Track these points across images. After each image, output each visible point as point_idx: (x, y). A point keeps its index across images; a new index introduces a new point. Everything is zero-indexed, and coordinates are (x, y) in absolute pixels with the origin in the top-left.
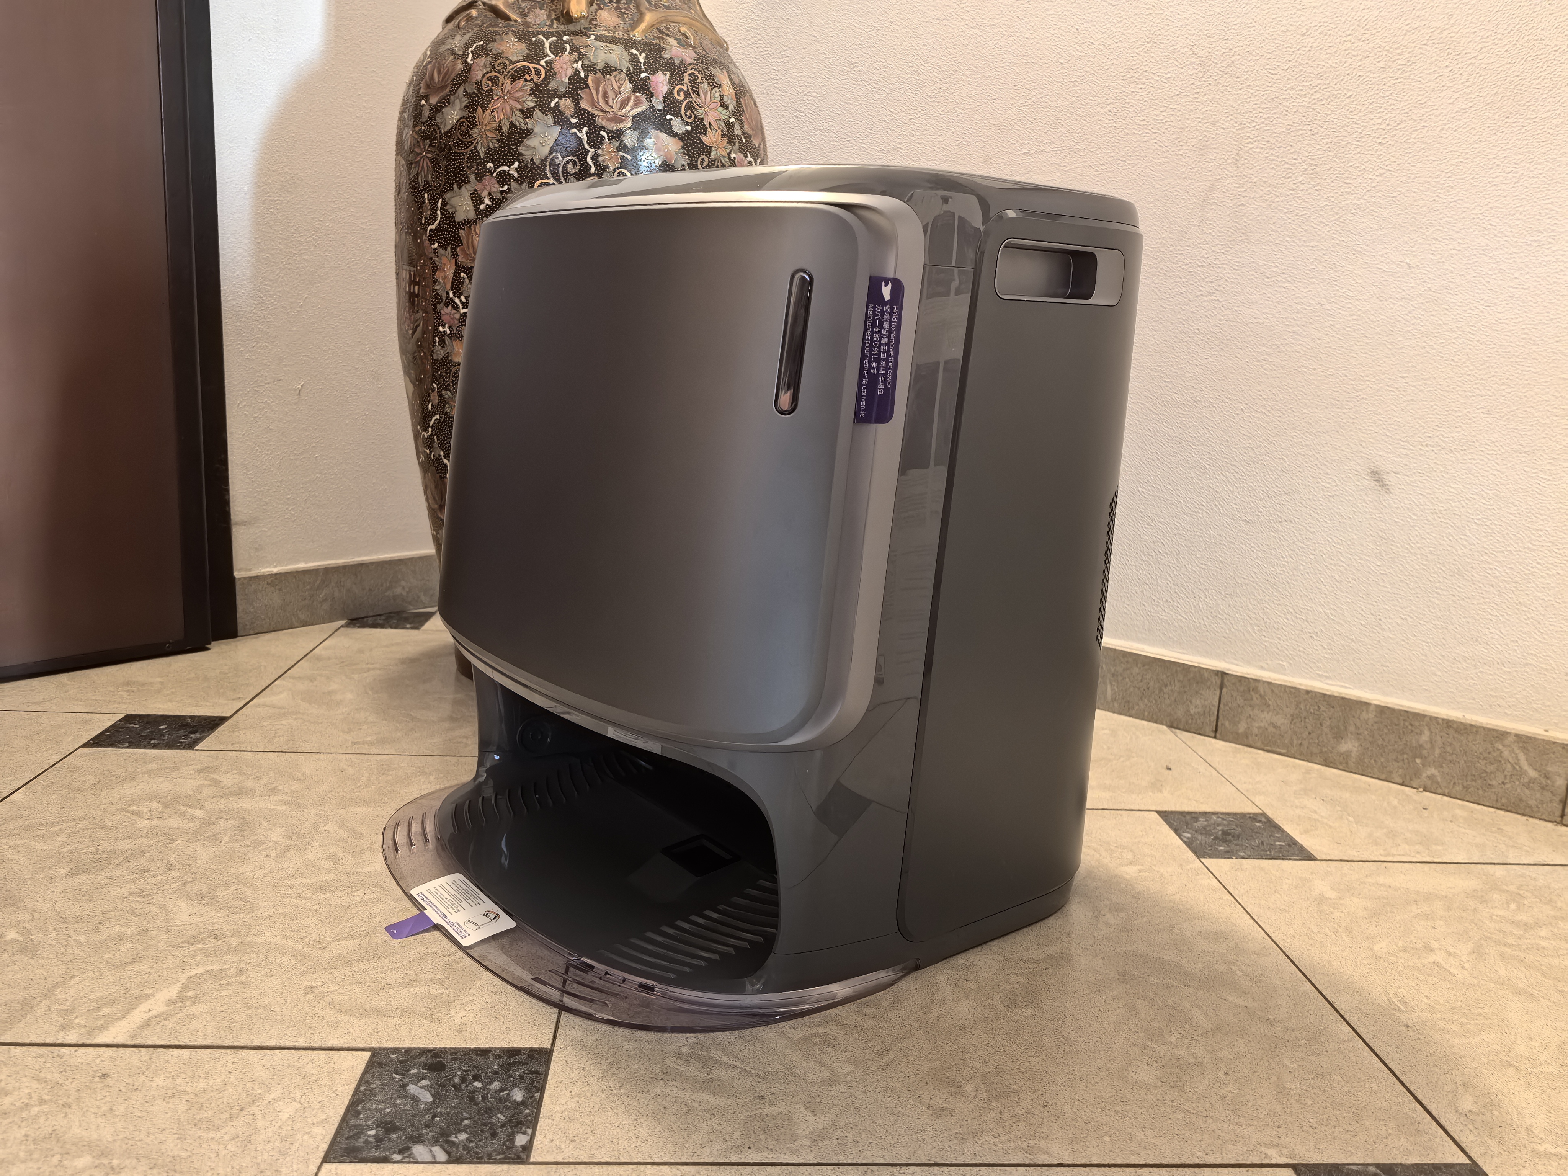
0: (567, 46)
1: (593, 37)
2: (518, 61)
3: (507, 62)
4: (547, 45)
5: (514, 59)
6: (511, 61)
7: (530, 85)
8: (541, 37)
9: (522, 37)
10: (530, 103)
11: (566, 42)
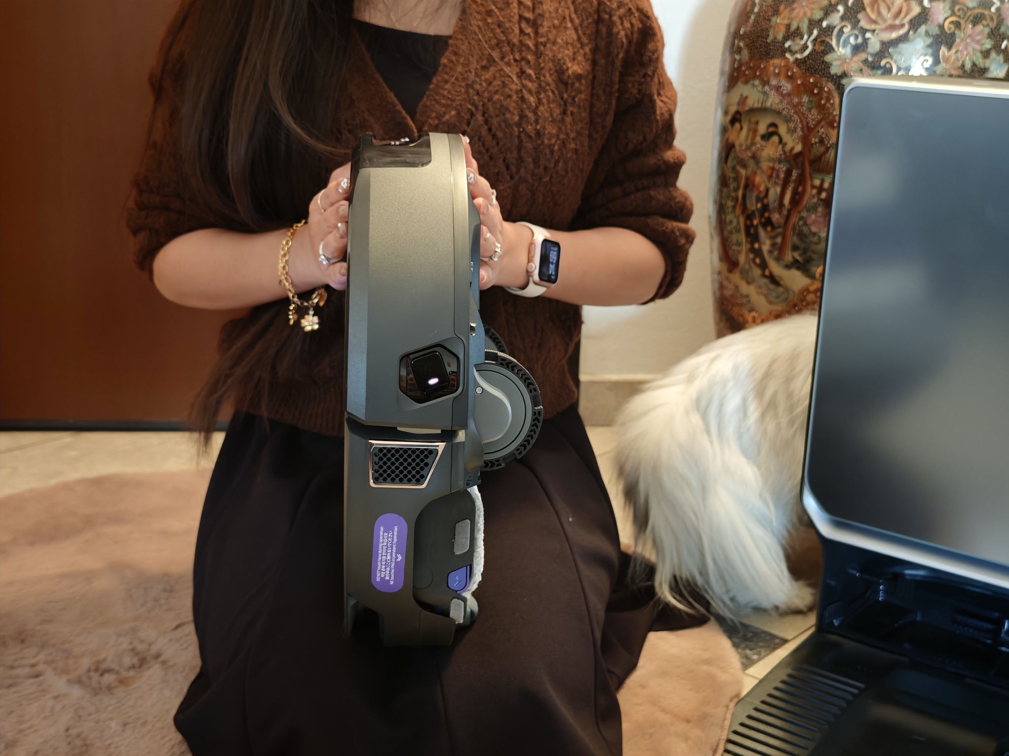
3: (965, 9)
5: (972, 5)
7: (987, 30)
10: (988, 44)
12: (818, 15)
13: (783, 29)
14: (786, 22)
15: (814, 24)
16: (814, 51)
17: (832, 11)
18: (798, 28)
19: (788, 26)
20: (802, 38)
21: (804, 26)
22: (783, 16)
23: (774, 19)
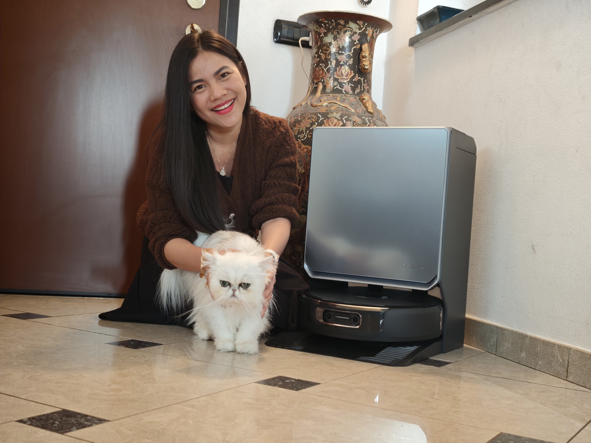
0: (371, 121)
1: (375, 118)
2: (361, 124)
3: (358, 124)
4: (367, 120)
5: (360, 123)
6: (359, 124)
8: (364, 117)
9: (360, 117)
11: (370, 120)
12: (309, 126)
13: (297, 131)
14: (298, 129)
15: (307, 129)
16: (308, 137)
17: (314, 124)
18: (302, 130)
19: (299, 130)
20: (304, 134)
21: (304, 130)
22: (297, 127)
23: (294, 128)
